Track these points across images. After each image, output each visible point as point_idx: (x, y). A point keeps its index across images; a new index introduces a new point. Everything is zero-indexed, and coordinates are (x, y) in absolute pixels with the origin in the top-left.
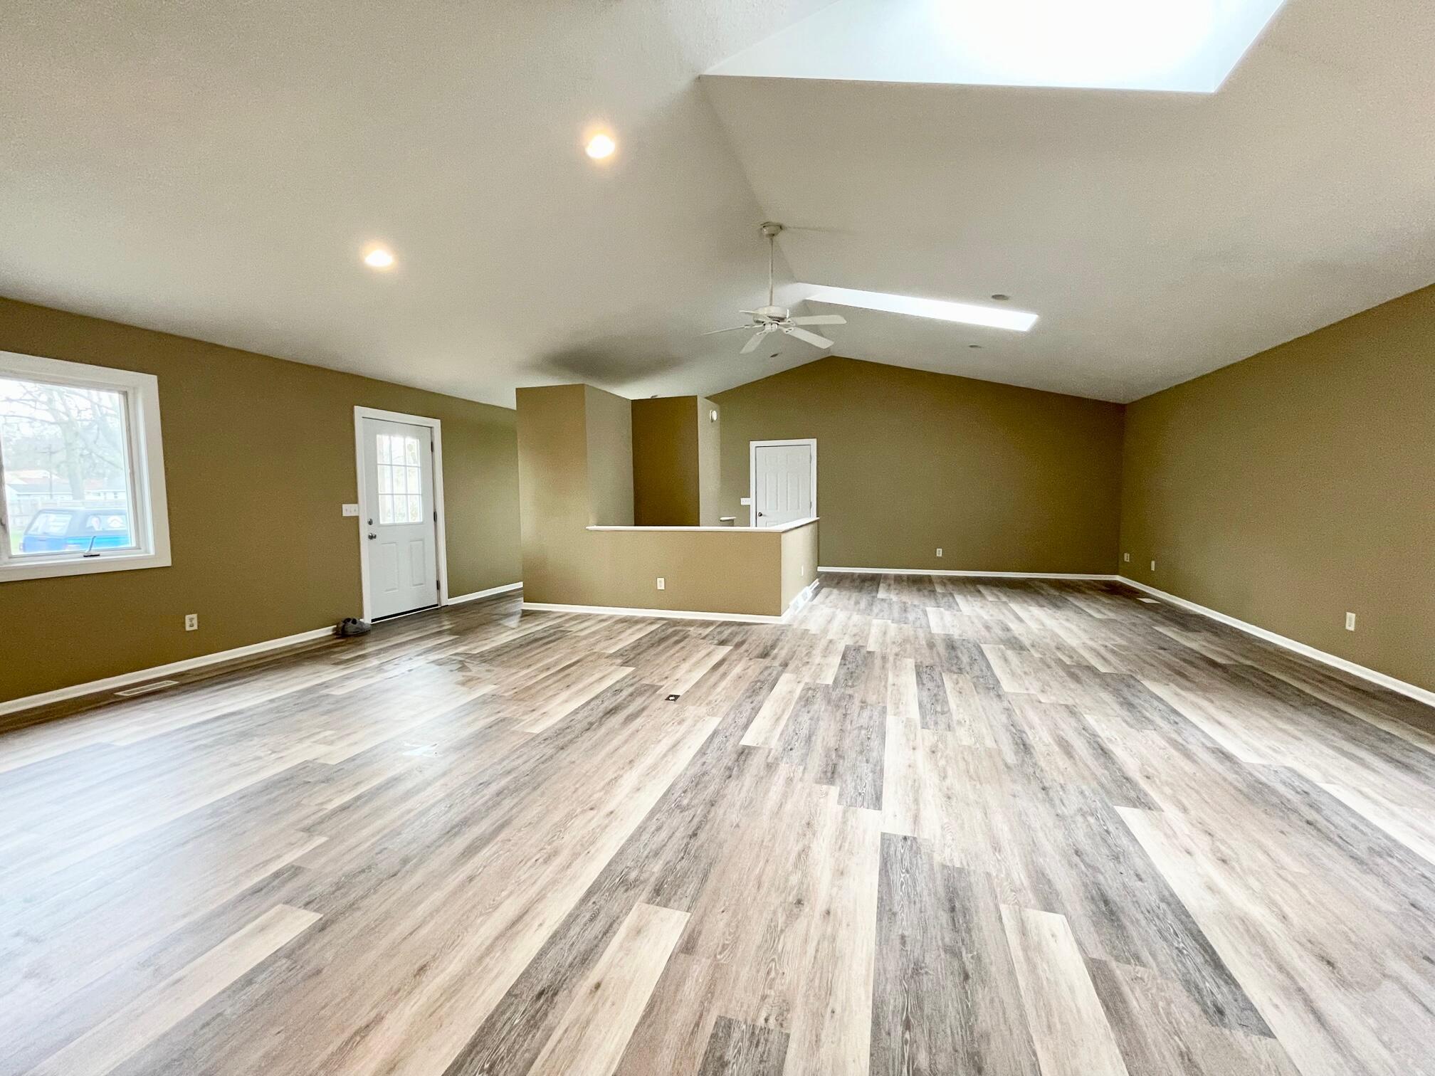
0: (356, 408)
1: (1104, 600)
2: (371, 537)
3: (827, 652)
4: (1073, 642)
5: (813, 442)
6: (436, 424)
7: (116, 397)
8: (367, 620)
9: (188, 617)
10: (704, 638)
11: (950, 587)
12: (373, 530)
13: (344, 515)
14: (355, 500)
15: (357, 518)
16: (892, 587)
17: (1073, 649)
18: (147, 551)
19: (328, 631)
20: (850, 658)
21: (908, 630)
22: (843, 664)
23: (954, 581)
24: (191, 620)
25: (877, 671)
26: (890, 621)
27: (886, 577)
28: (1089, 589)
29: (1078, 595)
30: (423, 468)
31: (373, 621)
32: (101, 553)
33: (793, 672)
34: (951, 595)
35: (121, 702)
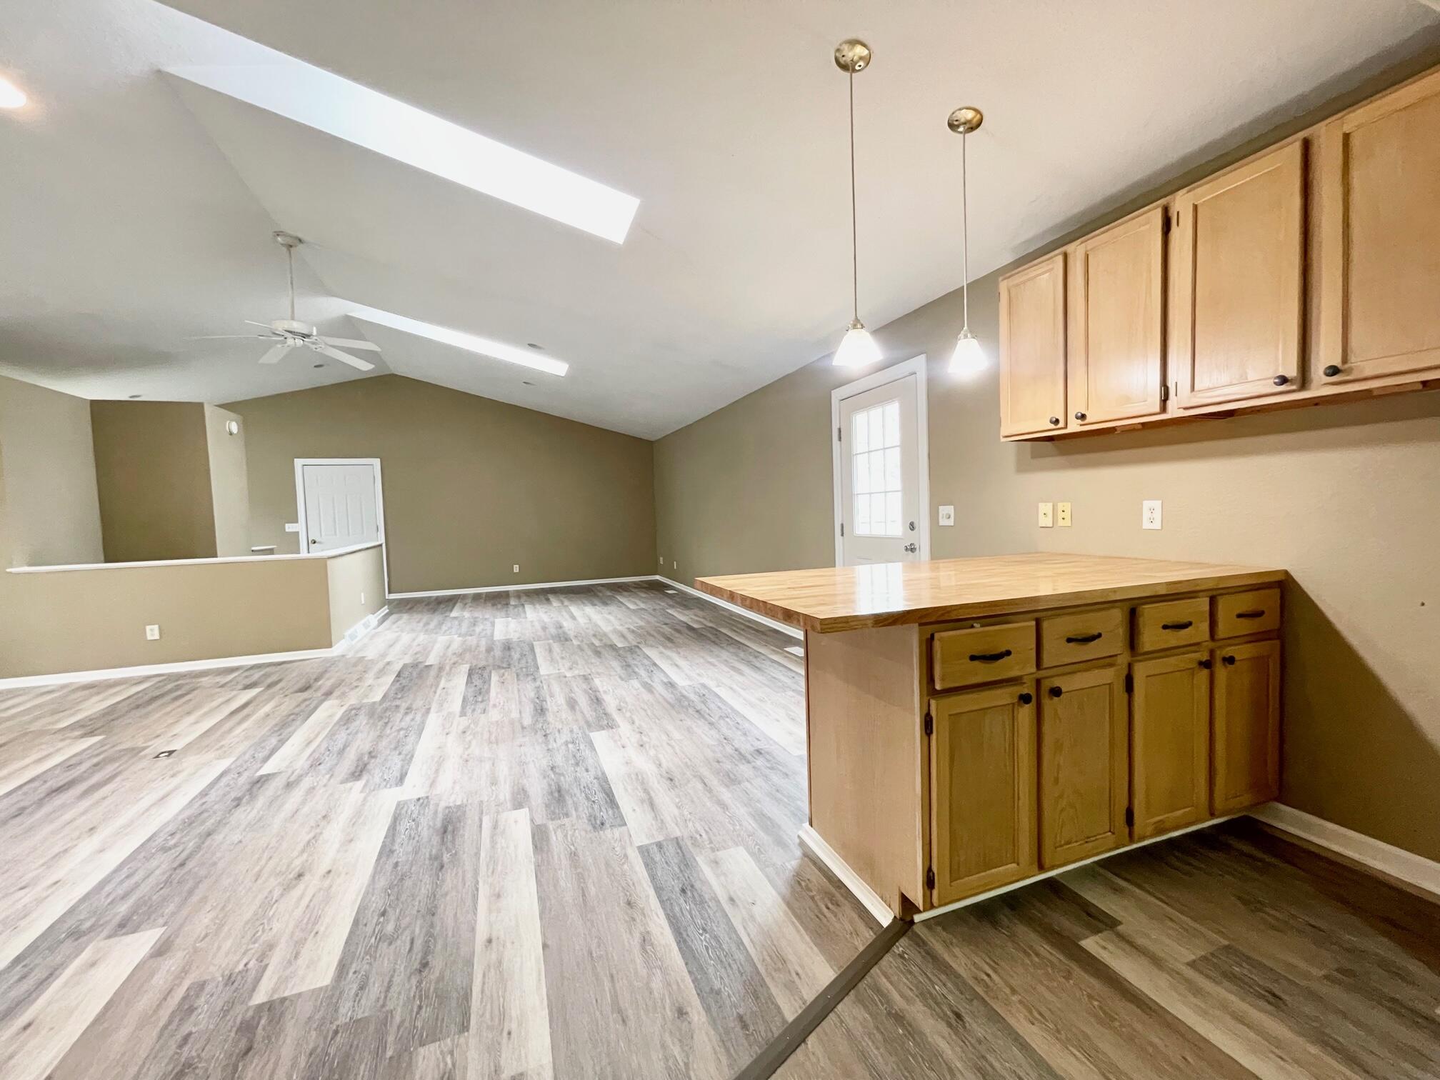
1: (644, 595)
3: (381, 673)
4: (606, 628)
5: (377, 461)
10: (222, 686)
11: (523, 599)
16: (467, 606)
17: (605, 635)
20: (406, 674)
21: (472, 641)
22: (396, 681)
23: (529, 594)
25: (430, 680)
26: (456, 636)
27: (464, 597)
28: (636, 588)
29: (626, 593)
33: (338, 698)
34: (523, 605)
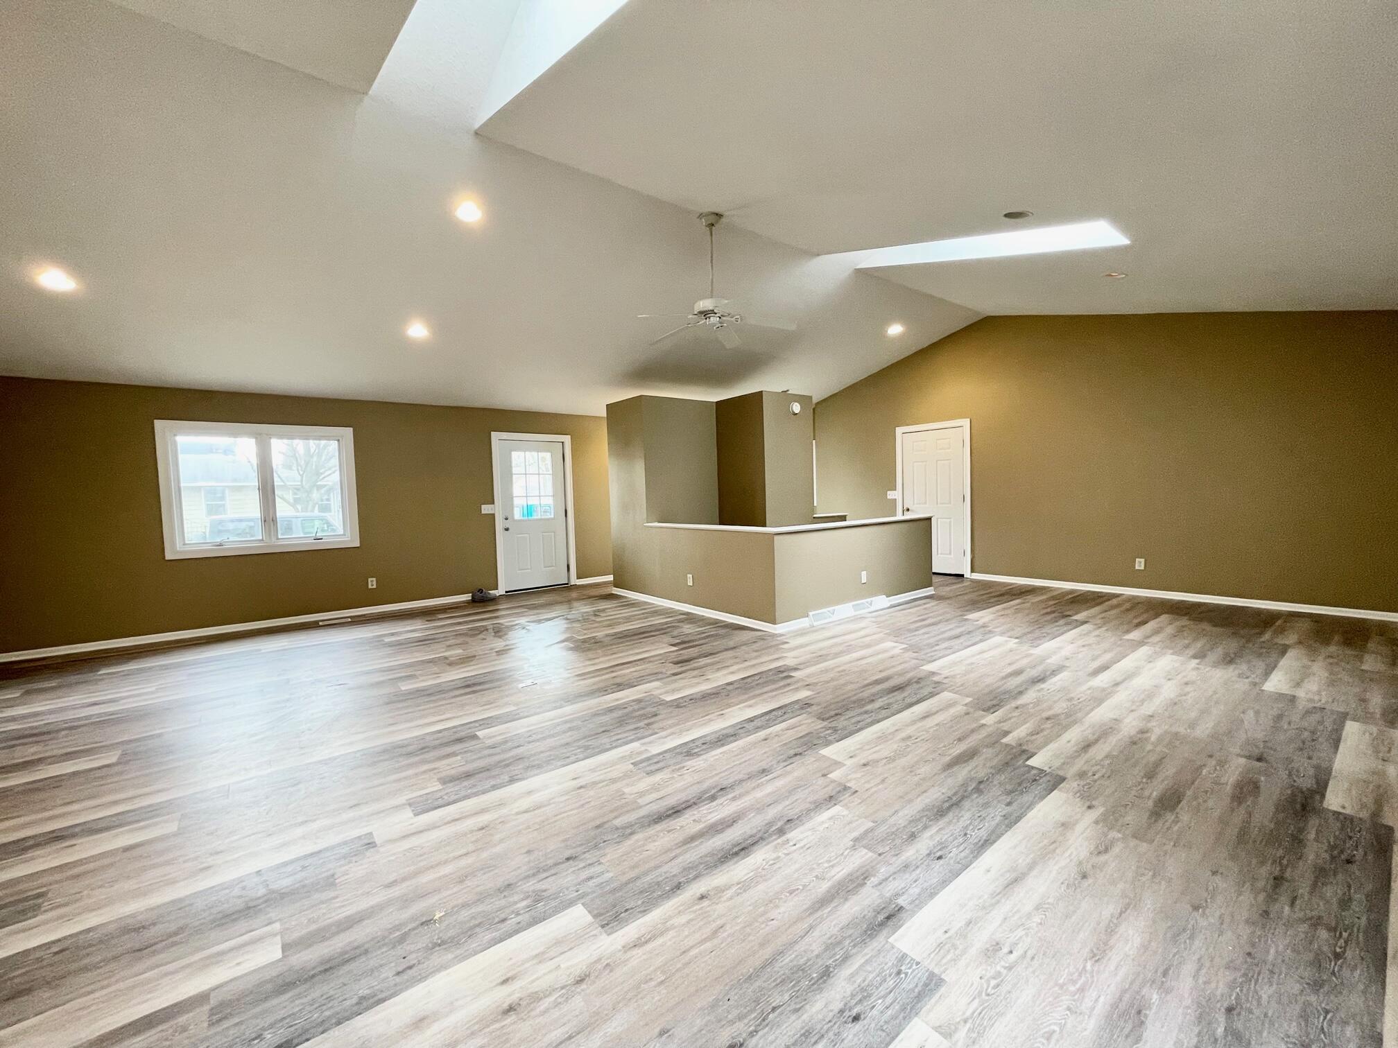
0: (493, 433)
2: (507, 529)
5: (966, 423)
6: (567, 439)
7: (335, 443)
8: (501, 591)
9: (370, 579)
12: (507, 524)
13: (482, 513)
14: (492, 502)
15: (494, 515)
18: (346, 537)
19: (466, 597)
24: (372, 581)
30: (555, 474)
31: (506, 592)
32: (323, 537)
35: (317, 627)
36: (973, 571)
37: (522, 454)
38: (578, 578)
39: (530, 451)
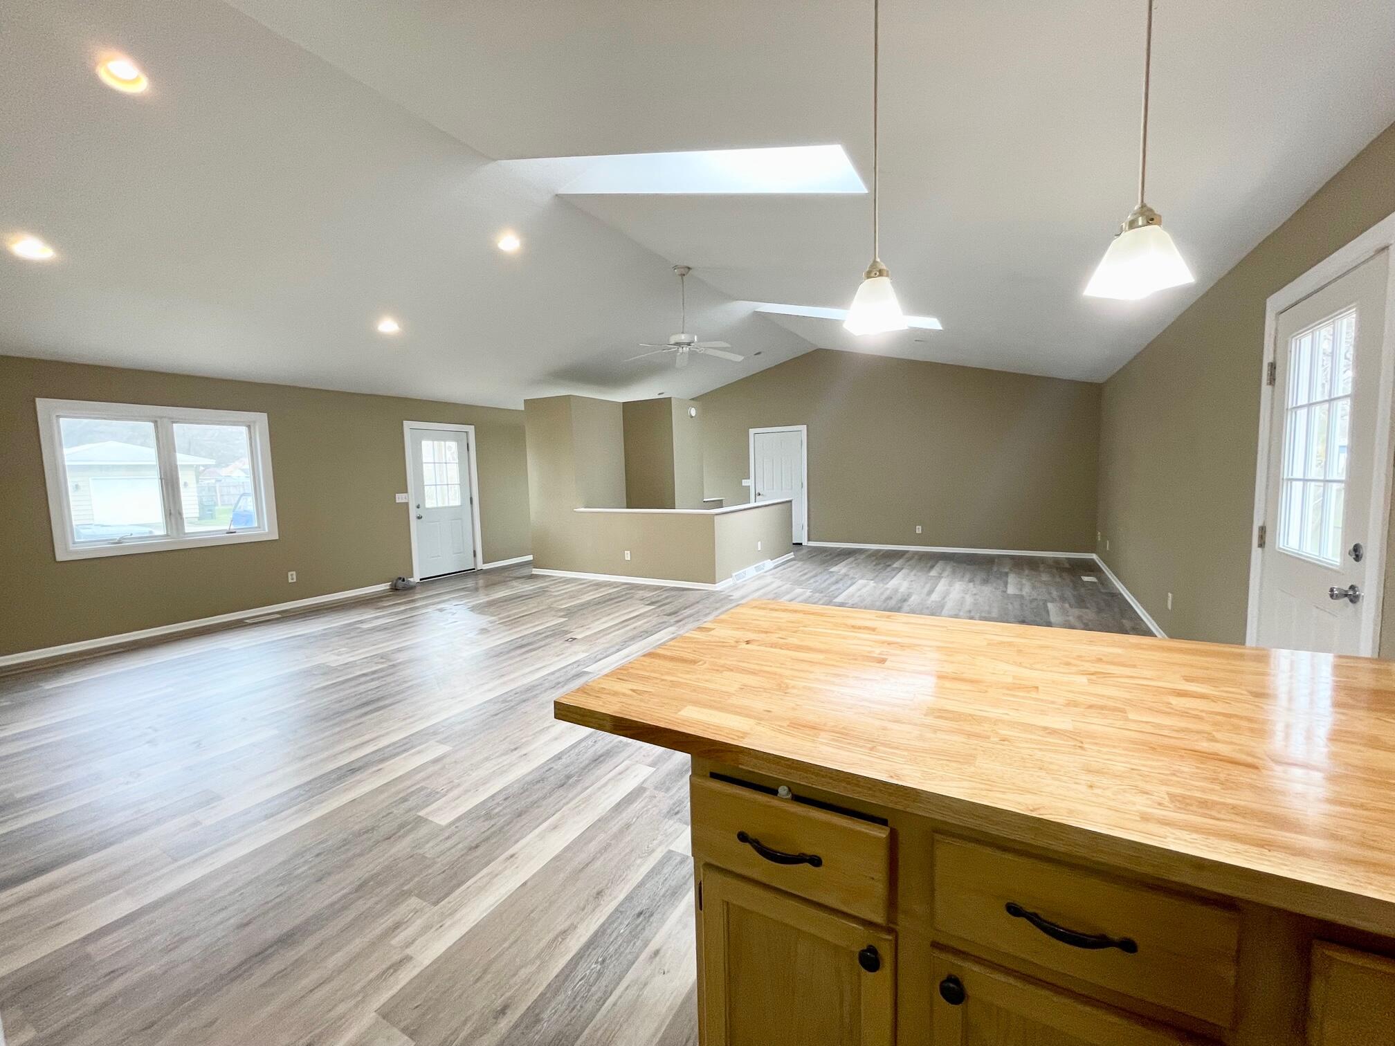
0: (405, 423)
2: (419, 518)
5: (804, 428)
6: (471, 429)
7: (244, 429)
8: (416, 579)
9: (290, 573)
10: (642, 600)
11: (912, 562)
12: (420, 512)
13: (397, 502)
14: (405, 490)
15: (407, 504)
18: (264, 530)
19: (385, 586)
24: (292, 575)
28: (1049, 567)
30: (460, 463)
31: (421, 580)
32: (237, 531)
34: (901, 569)
35: (245, 626)
36: (809, 540)
37: (430, 443)
38: (484, 563)
39: (438, 440)
